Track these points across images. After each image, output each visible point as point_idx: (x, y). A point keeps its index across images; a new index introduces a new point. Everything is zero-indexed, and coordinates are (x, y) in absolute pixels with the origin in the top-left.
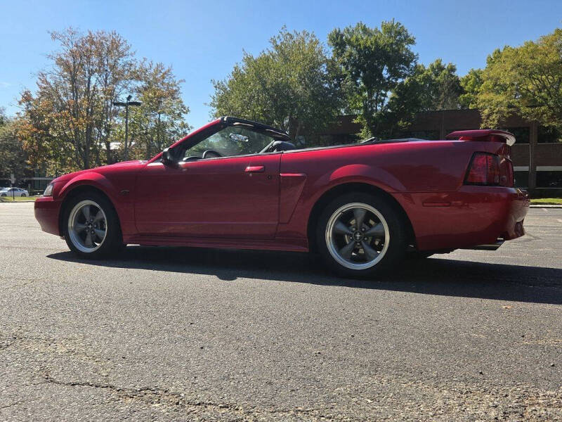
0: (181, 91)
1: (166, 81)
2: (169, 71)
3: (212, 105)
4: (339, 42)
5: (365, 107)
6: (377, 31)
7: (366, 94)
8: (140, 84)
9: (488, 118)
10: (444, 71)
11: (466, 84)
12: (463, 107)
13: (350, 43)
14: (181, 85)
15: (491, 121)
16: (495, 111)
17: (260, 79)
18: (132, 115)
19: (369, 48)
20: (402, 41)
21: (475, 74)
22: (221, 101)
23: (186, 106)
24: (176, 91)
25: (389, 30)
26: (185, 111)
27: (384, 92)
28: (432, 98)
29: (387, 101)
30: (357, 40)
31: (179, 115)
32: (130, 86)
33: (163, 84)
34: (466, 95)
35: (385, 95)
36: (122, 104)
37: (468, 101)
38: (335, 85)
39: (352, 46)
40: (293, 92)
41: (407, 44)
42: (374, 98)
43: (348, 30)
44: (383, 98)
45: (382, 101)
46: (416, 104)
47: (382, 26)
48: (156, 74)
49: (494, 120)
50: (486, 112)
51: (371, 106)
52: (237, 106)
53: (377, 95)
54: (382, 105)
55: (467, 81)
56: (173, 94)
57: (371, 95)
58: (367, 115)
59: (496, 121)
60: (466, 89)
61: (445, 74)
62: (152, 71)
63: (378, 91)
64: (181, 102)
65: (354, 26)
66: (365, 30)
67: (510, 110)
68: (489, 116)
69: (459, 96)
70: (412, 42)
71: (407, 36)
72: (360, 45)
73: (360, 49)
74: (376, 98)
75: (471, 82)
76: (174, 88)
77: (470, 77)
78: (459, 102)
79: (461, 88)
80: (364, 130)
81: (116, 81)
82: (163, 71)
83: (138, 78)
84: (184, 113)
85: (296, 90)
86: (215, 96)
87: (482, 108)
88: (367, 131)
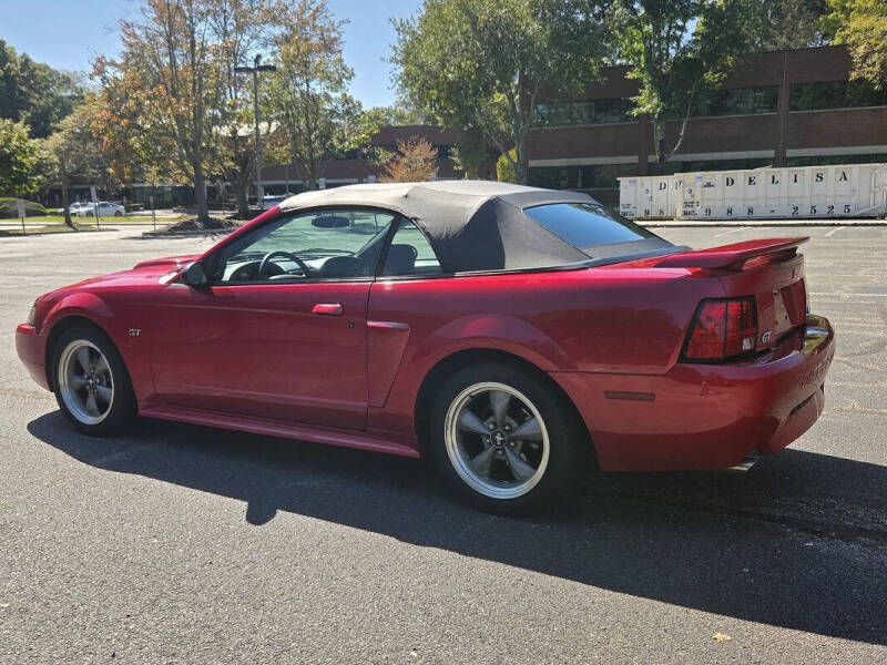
0: (343, 39)
1: (319, 23)
2: (322, 6)
3: (393, 60)
5: (649, 51)
7: (649, 28)
8: (278, 31)
9: (864, 62)
14: (344, 27)
15: (868, 65)
16: (876, 49)
17: (468, 13)
18: (263, 87)
22: (407, 53)
23: (349, 67)
24: (335, 39)
26: (347, 75)
27: (680, 23)
28: (769, 24)
29: (687, 38)
31: (339, 82)
32: (262, 35)
33: (314, 27)
34: (831, 16)
35: (682, 29)
36: (248, 70)
37: (833, 27)
38: (597, 17)
42: (664, 34)
44: (678, 33)
45: (678, 40)
48: (303, 13)
49: (874, 64)
50: (861, 50)
51: (659, 49)
52: (432, 61)
53: (670, 28)
54: (678, 45)
56: (328, 46)
57: (657, 29)
58: (653, 64)
59: (877, 68)
60: (832, 4)
62: (296, 8)
63: (671, 22)
64: (341, 61)
68: (865, 57)
69: (818, 17)
74: (668, 33)
76: (333, 35)
80: (645, 93)
81: (240, 28)
82: (314, 7)
83: (275, 21)
84: (346, 78)
86: (397, 45)
87: (854, 43)
88: (651, 94)
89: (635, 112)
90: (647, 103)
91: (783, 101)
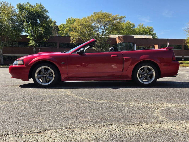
4: (21, 8)
6: (34, 6)
9: (73, 40)
10: (53, 23)
11: (60, 28)
12: (59, 35)
13: (25, 9)
16: (75, 38)
19: (33, 12)
20: (44, 11)
21: (63, 25)
25: (39, 6)
30: (28, 8)
37: (61, 33)
39: (26, 10)
40: (4, 25)
41: (45, 12)
43: (24, 4)
46: (50, 33)
47: (37, 5)
50: (72, 38)
55: (60, 27)
59: (75, 41)
60: (60, 29)
61: (53, 24)
65: (26, 3)
66: (30, 5)
67: (79, 38)
69: (58, 31)
70: (47, 12)
71: (45, 10)
72: (29, 10)
73: (30, 12)
75: (62, 27)
77: (61, 26)
78: (58, 34)
79: (59, 29)
85: (5, 24)
87: (71, 36)
88: (32, 42)
89: (29, 45)
90: (32, 43)
91: (58, 45)
